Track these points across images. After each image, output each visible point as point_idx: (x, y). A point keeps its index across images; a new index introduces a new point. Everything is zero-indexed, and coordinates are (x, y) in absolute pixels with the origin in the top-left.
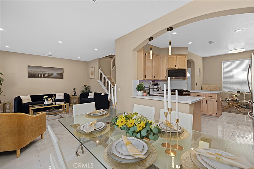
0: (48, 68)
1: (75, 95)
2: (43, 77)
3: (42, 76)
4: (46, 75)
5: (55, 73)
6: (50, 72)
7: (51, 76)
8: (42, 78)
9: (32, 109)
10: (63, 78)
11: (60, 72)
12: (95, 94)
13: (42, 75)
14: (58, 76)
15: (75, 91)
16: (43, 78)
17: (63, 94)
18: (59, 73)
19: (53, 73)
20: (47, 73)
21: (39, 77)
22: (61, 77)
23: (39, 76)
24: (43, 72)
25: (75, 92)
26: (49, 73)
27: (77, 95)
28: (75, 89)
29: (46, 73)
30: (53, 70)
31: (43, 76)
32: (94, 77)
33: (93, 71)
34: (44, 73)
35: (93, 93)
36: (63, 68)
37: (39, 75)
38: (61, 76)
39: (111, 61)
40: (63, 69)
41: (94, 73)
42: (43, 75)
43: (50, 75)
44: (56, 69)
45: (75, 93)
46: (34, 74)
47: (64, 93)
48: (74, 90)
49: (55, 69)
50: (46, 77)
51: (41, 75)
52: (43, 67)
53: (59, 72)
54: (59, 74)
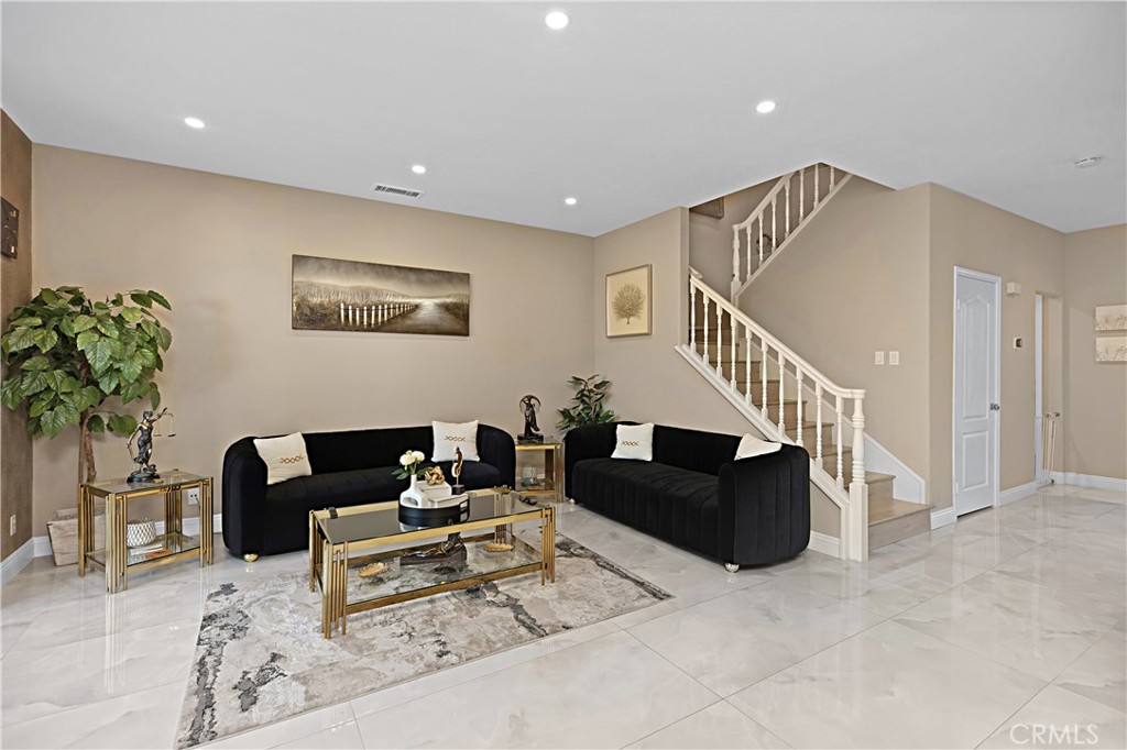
0: (395, 272)
1: (530, 435)
2: (369, 324)
3: (362, 317)
4: (383, 315)
5: (429, 305)
6: (403, 296)
7: (408, 322)
8: (360, 329)
9: (342, 562)
10: (468, 335)
11: (455, 296)
12: (662, 436)
13: (362, 311)
14: (441, 319)
15: (533, 412)
16: (370, 329)
17: (472, 427)
18: (448, 300)
19: (417, 301)
20: (389, 299)
21: (346, 327)
22: (457, 326)
23: (347, 316)
24: (368, 295)
25: (534, 419)
26: (400, 300)
27: (541, 438)
28: (533, 401)
29: (382, 299)
30: (421, 282)
31: (369, 316)
32: (646, 331)
33: (639, 291)
34: (374, 299)
35: (648, 429)
36: (468, 275)
37: (346, 310)
38: (457, 320)
39: (736, 228)
40: (464, 278)
41: (645, 305)
42: (369, 310)
43: (404, 315)
44: (432, 276)
45: (531, 423)
46: (321, 305)
47: (475, 423)
48: (530, 406)
49: (428, 275)
50: (383, 322)
51: (358, 312)
52: (369, 264)
53: (448, 297)
54: (446, 308)
